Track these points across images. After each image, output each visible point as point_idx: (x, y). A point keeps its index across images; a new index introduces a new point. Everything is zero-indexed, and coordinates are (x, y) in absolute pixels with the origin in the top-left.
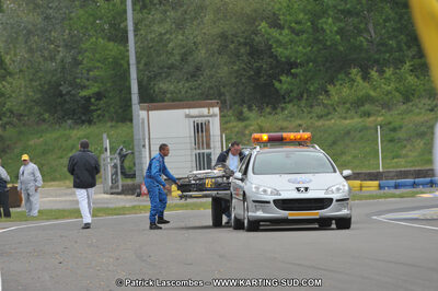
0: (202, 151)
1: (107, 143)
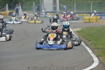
1: (34, 4)
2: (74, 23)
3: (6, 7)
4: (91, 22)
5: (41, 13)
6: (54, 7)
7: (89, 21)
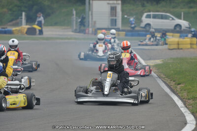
0: (113, 18)
1: (74, 12)
2: (149, 50)
3: (22, 18)
4: (181, 49)
5: (87, 31)
6: (112, 20)
7: (178, 47)
